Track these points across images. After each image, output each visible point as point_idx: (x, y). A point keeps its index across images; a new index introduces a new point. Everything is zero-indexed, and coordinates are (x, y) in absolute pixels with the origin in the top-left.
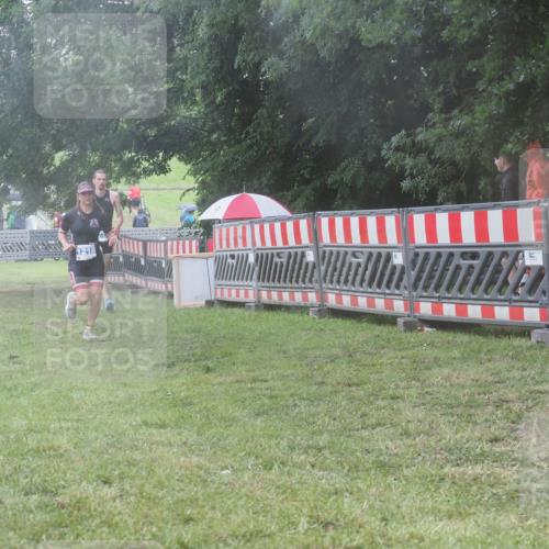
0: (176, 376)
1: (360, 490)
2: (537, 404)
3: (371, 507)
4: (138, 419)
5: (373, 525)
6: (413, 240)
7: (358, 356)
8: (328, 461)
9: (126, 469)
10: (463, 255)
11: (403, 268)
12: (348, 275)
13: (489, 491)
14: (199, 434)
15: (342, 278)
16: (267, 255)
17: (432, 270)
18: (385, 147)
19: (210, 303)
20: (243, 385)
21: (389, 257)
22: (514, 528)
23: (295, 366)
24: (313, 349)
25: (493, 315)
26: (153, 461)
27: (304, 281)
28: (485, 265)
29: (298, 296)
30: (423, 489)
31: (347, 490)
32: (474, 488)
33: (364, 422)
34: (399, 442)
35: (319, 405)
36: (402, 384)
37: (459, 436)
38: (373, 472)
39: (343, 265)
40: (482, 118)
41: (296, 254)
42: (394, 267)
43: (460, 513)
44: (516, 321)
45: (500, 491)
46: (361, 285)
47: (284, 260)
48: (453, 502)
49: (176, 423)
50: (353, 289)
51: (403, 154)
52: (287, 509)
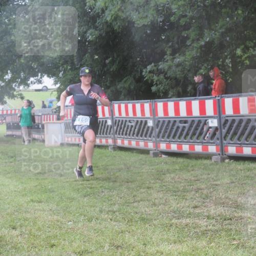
0: (47, 178)
1: (133, 230)
2: (215, 190)
3: (138, 239)
5: (139, 247)
6: (157, 115)
7: (132, 168)
8: (118, 218)
9: (23, 222)
10: (181, 122)
11: (153, 128)
12: (127, 131)
13: (193, 231)
14: (57, 205)
15: (124, 133)
17: (166, 129)
18: (144, 70)
19: (62, 145)
20: (78, 182)
21: (146, 122)
22: (205, 247)
23: (102, 173)
24: (111, 165)
25: (194, 149)
26: (36, 218)
27: (106, 134)
28: (191, 126)
29: (104, 141)
30: (162, 230)
31: (127, 231)
32: (186, 229)
33: (135, 199)
34: (151, 209)
35: (113, 191)
36: (152, 182)
37: (178, 206)
38: (139, 222)
39: (125, 127)
40: (189, 58)
41: (103, 121)
42: (148, 127)
43: (180, 241)
44: (205, 152)
45: (198, 230)
46: (133, 135)
48: (176, 236)
49: (47, 201)
50: (129, 137)
51: (152, 75)
52: (99, 240)
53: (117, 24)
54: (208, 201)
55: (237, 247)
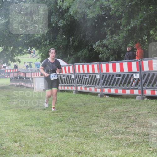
0: (35, 111)
1: (88, 143)
2: (138, 117)
3: (92, 148)
4: (24, 124)
5: (92, 153)
6: (102, 72)
7: (87, 105)
8: (79, 135)
9: (21, 138)
10: (117, 75)
11: (99, 79)
12: (84, 81)
13: (125, 142)
14: (42, 128)
15: (82, 83)
16: (61, 76)
17: (108, 80)
18: (94, 45)
19: (44, 90)
20: (54, 113)
21: (95, 76)
22: (133, 152)
23: (69, 108)
24: (75, 102)
25: (125, 92)
26: (29, 135)
27: (71, 84)
28: (123, 78)
29: (70, 88)
30: (106, 142)
31: (85, 143)
32: (121, 142)
33: (89, 123)
34: (99, 129)
35: (76, 119)
36: (100, 112)
37: (116, 127)
38: (92, 138)
39: (82, 79)
40: (122, 37)
41: (69, 76)
42: (97, 79)
43: (117, 149)
44: (132, 94)
45: (128, 142)
46: (88, 84)
47: (65, 78)
48: (115, 146)
49: (35, 124)
50: (85, 85)
51: (99, 47)
52: (68, 148)
53: (77, 16)
54: (134, 124)
55: (153, 152)
